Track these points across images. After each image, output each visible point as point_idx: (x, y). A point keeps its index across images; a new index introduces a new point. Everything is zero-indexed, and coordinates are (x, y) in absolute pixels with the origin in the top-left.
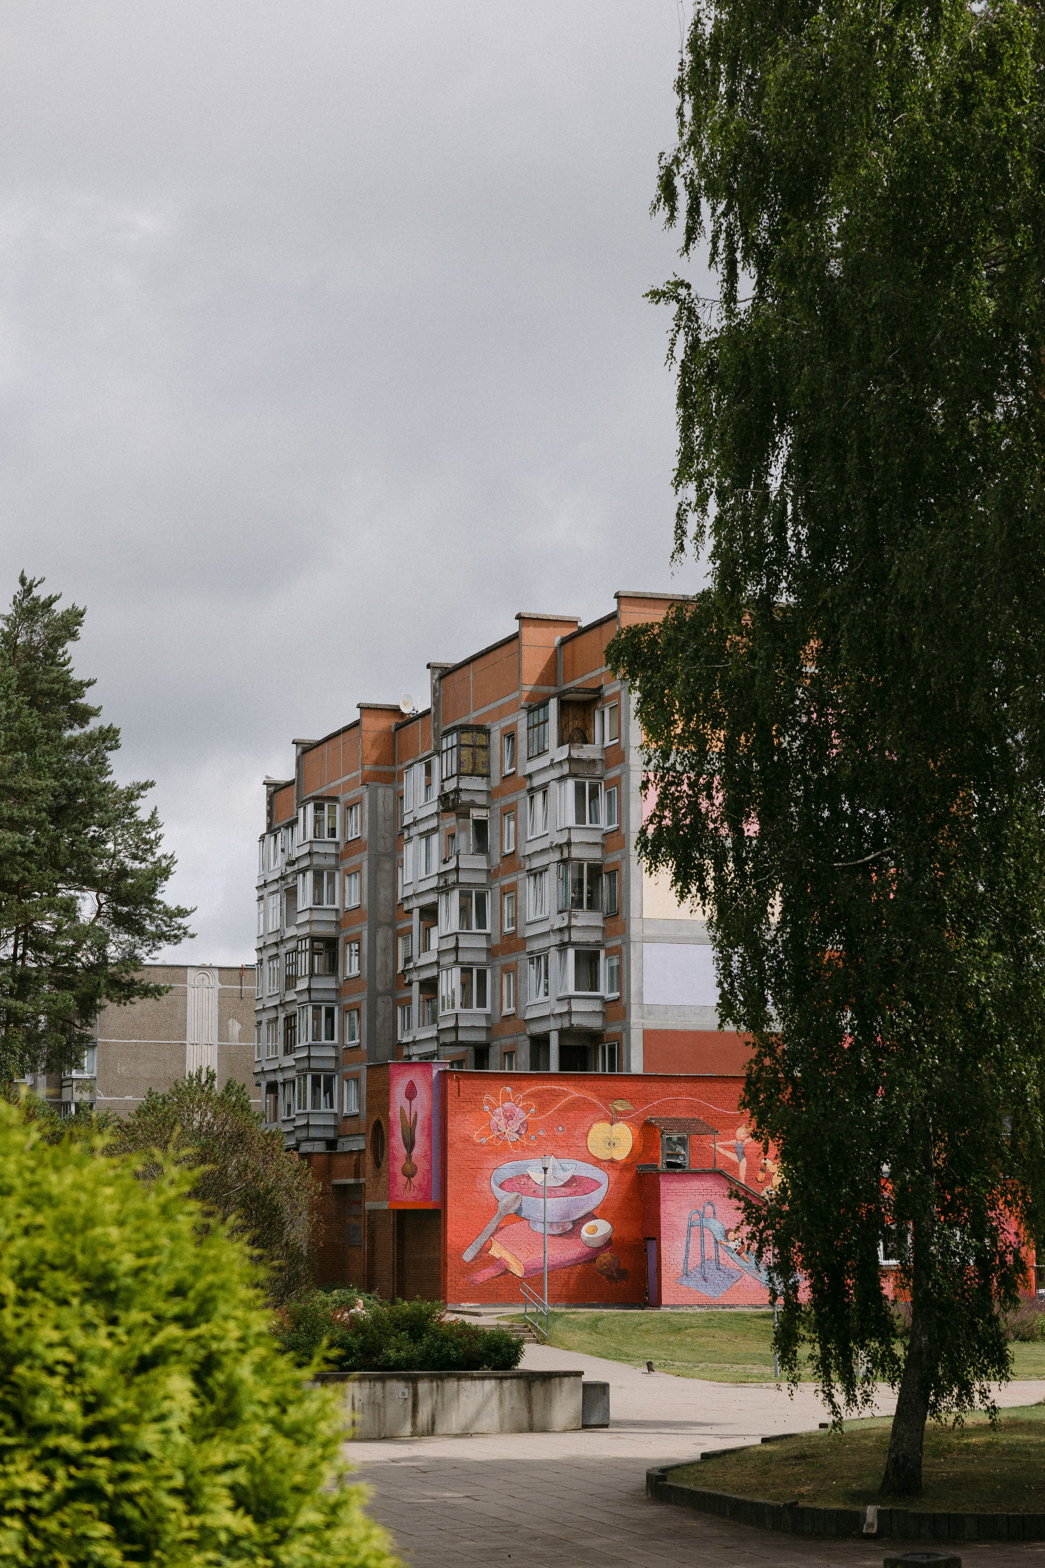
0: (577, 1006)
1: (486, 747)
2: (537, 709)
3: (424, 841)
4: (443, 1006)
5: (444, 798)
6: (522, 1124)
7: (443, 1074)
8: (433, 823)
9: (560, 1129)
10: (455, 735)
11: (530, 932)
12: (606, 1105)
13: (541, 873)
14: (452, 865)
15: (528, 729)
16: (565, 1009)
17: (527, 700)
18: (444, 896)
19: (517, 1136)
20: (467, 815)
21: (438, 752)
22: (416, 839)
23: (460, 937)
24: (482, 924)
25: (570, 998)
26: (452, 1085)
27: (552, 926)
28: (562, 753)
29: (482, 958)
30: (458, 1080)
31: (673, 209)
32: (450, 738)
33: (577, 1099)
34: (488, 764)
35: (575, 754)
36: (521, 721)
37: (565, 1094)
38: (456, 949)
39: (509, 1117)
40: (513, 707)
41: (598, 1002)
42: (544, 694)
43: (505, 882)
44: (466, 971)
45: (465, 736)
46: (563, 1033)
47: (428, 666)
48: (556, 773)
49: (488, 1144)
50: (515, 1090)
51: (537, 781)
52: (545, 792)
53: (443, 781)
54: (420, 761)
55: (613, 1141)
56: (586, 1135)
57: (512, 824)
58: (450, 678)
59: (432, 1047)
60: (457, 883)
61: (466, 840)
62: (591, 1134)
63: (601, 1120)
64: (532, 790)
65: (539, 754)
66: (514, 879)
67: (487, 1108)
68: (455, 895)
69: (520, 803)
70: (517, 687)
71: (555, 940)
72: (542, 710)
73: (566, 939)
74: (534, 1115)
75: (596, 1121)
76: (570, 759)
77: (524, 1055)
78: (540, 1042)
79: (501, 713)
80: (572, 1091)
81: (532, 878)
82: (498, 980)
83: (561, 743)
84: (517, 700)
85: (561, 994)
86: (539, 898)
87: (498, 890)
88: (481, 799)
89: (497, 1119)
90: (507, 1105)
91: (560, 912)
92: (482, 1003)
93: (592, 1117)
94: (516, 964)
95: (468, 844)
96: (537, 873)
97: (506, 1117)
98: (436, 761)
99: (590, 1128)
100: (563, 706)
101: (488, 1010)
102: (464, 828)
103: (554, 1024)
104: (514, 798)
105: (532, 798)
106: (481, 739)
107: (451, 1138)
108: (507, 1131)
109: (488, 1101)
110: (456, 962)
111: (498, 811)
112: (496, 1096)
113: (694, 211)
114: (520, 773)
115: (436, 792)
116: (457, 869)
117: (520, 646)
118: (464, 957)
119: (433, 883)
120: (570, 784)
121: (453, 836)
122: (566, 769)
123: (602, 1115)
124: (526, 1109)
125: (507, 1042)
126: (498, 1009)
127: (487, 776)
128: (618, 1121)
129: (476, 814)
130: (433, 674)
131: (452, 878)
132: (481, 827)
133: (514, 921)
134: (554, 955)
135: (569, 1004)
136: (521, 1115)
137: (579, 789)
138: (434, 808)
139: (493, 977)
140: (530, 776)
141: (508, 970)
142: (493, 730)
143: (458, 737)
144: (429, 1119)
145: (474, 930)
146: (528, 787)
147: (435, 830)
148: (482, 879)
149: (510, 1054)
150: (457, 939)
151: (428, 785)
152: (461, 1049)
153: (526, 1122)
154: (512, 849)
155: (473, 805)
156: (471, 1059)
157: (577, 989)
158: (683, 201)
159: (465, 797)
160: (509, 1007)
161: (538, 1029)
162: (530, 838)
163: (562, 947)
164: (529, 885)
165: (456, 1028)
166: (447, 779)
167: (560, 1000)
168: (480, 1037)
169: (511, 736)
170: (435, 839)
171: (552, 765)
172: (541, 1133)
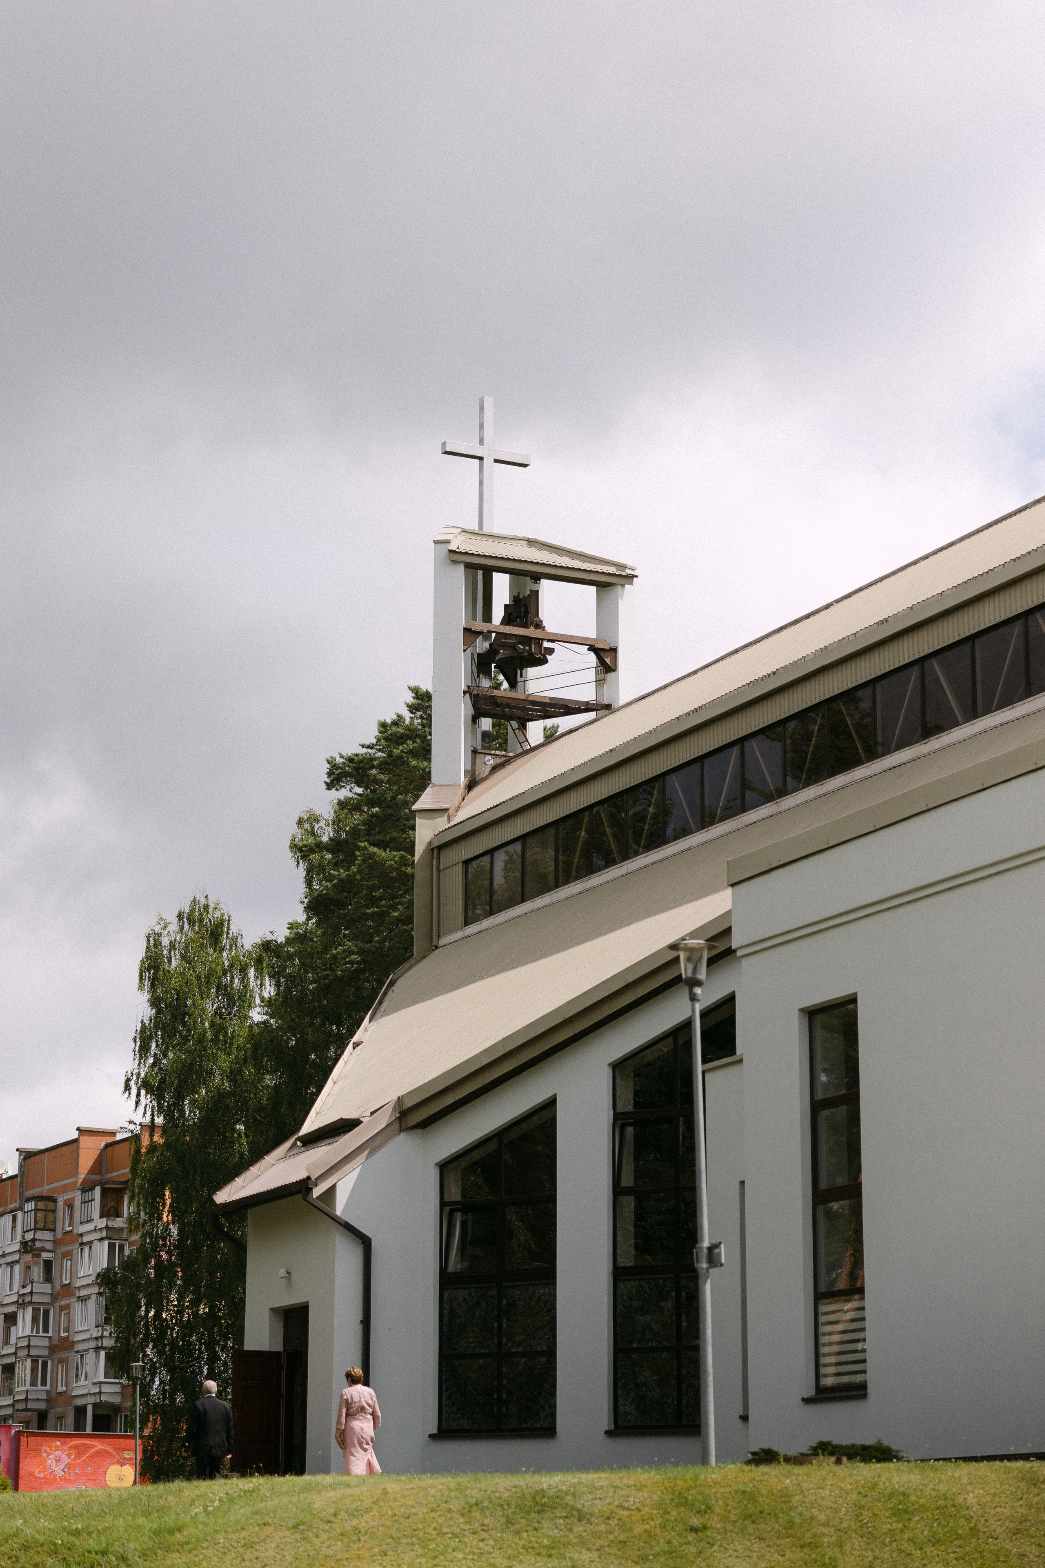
0: (105, 1388)
1: (54, 1211)
2: (88, 1191)
3: (9, 1268)
4: (18, 1383)
5: (24, 1244)
6: (66, 1465)
7: (18, 1433)
8: (16, 1257)
9: (89, 1468)
10: (33, 1202)
11: (78, 1338)
12: (118, 1454)
13: (86, 1300)
14: (28, 1290)
15: (81, 1203)
16: (97, 1390)
17: (81, 1185)
18: (22, 1310)
19: (62, 1473)
20: (39, 1256)
21: (21, 1208)
22: (4, 1266)
23: (31, 1338)
24: (46, 1330)
25: (101, 1383)
26: (23, 1440)
27: (91, 1335)
28: (102, 1223)
29: (45, 1352)
30: (27, 1437)
31: (130, 1094)
32: (30, 1204)
33: (101, 1450)
34: (54, 1222)
35: (110, 1224)
36: (78, 1196)
37: (94, 1446)
38: (29, 1346)
39: (58, 1461)
40: (72, 1187)
41: (119, 1386)
42: (93, 1181)
43: (63, 1303)
44: (35, 1361)
45: (39, 1203)
46: (95, 1405)
47: (17, 1150)
48: (98, 1235)
49: (44, 1477)
50: (62, 1444)
51: (86, 1239)
52: (90, 1247)
53: (24, 1232)
54: (9, 1213)
55: (122, 1477)
56: (105, 1473)
57: (69, 1262)
58: (32, 1159)
59: (9, 1411)
60: (31, 1303)
61: (37, 1272)
62: (109, 1471)
63: (114, 1463)
64: (82, 1244)
65: (88, 1221)
66: (69, 1301)
67: (44, 1455)
68: (29, 1310)
69: (74, 1251)
70: (76, 1173)
71: (93, 1344)
72: (90, 1192)
73: (100, 1345)
74: (74, 1460)
75: (111, 1464)
76: (107, 1227)
77: (70, 1419)
78: (80, 1411)
79: (64, 1189)
80: (98, 1445)
81: (80, 1302)
82: (55, 1369)
83: (101, 1217)
84: (74, 1183)
85: (96, 1380)
86: (84, 1316)
87: (58, 1308)
88: (49, 1246)
89: (51, 1461)
90: (57, 1453)
91: (97, 1327)
92: (44, 1383)
93: (109, 1461)
94: (68, 1358)
95: (39, 1275)
96: (83, 1299)
97: (56, 1460)
98: (20, 1215)
99: (108, 1468)
100: (104, 1192)
101: (48, 1387)
102: (37, 1263)
103: (90, 1400)
104: (71, 1248)
105: (82, 1249)
106: (51, 1206)
107: (22, 1473)
108: (56, 1470)
109: (46, 1451)
110: (28, 1356)
111: (60, 1256)
112: (50, 1447)
113: (138, 1095)
114: (75, 1232)
115: (19, 1238)
116: (31, 1293)
117: (78, 1148)
118: (34, 1352)
119: (14, 1298)
120: (106, 1243)
121: (29, 1268)
122: (104, 1234)
123: (115, 1460)
124: (69, 1456)
125: (59, 1410)
126: (55, 1386)
127: (54, 1230)
128: (125, 1464)
129: (45, 1255)
130: (20, 1155)
131: (28, 1299)
132: (48, 1265)
133: (67, 1330)
134: (92, 1353)
135: (100, 1387)
136: (66, 1460)
137: (111, 1247)
138: (17, 1247)
139: (52, 1366)
140: (81, 1235)
141: (61, 1361)
142: (59, 1200)
143: (36, 1204)
144: (8, 1461)
145: (41, 1334)
146: (80, 1242)
147: (17, 1262)
148: (47, 1299)
149: (60, 1418)
150: (29, 1340)
151: (14, 1227)
152: (29, 1414)
153: (68, 1464)
154: (68, 1281)
155: (43, 1249)
156: (35, 1423)
157: (105, 1378)
158: (134, 1091)
159: (38, 1245)
160: (62, 1386)
161: (80, 1402)
162: (80, 1276)
163: (97, 1349)
164: (77, 1307)
165: (26, 1400)
166: (27, 1231)
167: (94, 1384)
168: (42, 1406)
169: (70, 1205)
170: (17, 1268)
171: (95, 1230)
172: (77, 1471)
